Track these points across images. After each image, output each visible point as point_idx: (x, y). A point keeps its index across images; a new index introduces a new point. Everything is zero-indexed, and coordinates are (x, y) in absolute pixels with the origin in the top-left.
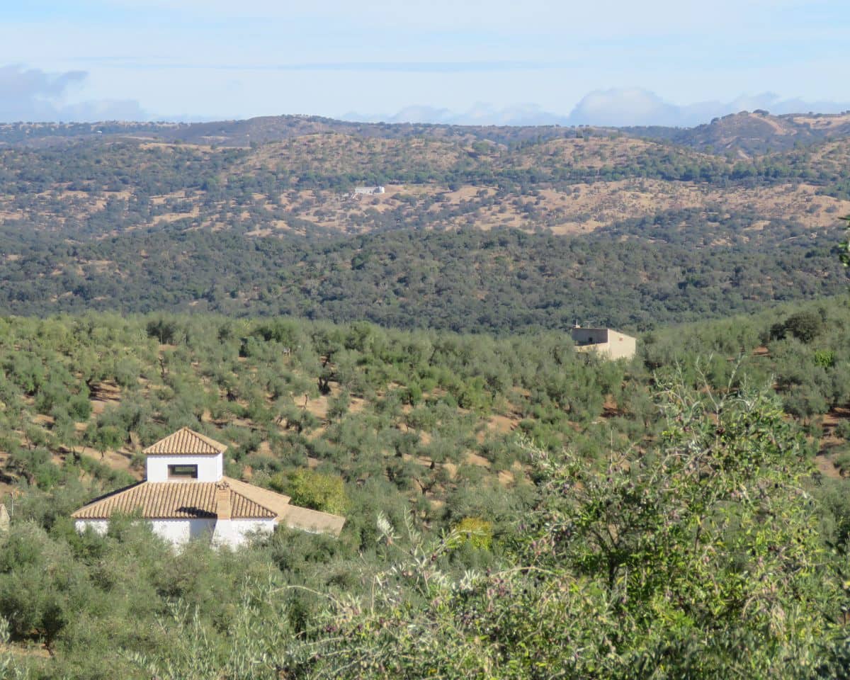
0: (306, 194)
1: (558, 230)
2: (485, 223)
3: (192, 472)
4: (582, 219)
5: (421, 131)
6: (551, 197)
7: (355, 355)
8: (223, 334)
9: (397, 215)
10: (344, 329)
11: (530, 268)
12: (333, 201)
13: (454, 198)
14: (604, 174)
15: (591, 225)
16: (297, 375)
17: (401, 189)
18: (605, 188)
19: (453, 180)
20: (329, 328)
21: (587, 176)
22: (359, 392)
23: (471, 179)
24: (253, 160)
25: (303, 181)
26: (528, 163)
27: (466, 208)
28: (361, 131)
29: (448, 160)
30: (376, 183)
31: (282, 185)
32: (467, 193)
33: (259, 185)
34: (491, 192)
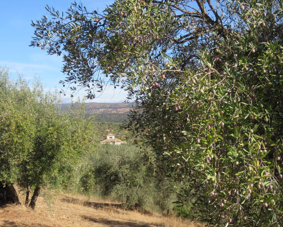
0: (95, 110)
1: (120, 113)
2: (113, 112)
3: (112, 138)
4: (122, 112)
5: (105, 103)
6: (119, 110)
7: (112, 125)
8: (98, 124)
9: (104, 112)
10: (110, 123)
11: (118, 117)
12: (97, 110)
13: (109, 110)
14: (124, 107)
15: (123, 112)
16: (106, 127)
17: (104, 109)
18: (124, 109)
19: (109, 108)
20: (109, 123)
21: (122, 108)
22: (112, 129)
23: (111, 108)
24: (90, 107)
25: (95, 108)
26: (116, 106)
27: (111, 111)
28: (100, 104)
29: (109, 106)
30: (102, 108)
31: (93, 109)
32: (111, 109)
33: (90, 109)
34: (113, 109)
